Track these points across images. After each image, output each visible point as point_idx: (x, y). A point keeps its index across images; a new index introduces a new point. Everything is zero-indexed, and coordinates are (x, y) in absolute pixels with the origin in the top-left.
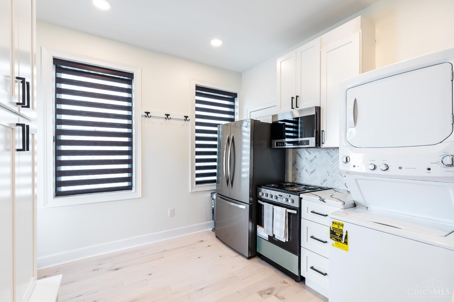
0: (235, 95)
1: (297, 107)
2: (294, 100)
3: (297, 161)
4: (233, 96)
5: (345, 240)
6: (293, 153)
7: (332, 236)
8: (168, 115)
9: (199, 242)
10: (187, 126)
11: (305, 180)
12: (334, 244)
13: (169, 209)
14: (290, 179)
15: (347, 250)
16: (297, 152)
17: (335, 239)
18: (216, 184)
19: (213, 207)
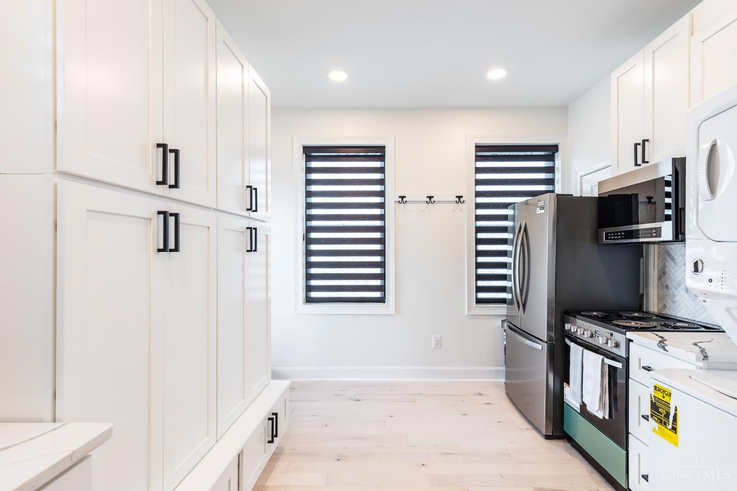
0: (554, 148)
1: (644, 161)
2: (640, 148)
3: (667, 270)
4: (550, 151)
5: (673, 424)
6: (659, 253)
7: (654, 413)
8: (430, 198)
9: (476, 394)
10: (461, 210)
11: (684, 311)
12: (657, 428)
13: (433, 336)
14: (653, 306)
15: (676, 444)
16: (667, 251)
17: (659, 419)
18: (505, 305)
19: (505, 343)
